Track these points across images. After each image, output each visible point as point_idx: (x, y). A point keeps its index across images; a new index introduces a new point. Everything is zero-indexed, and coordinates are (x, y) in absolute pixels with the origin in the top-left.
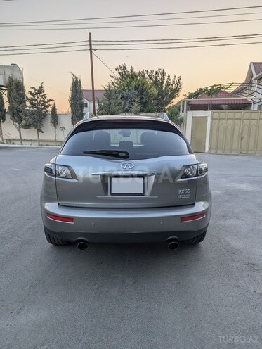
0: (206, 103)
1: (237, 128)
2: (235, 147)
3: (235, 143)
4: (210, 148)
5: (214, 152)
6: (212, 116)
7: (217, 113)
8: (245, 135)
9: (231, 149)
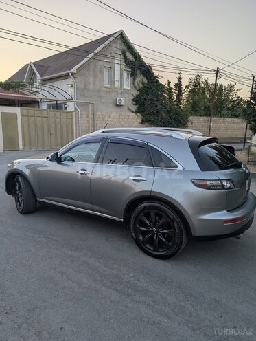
0: (14, 98)
1: (45, 125)
2: (46, 143)
3: (46, 139)
4: (24, 145)
5: (28, 149)
6: (21, 113)
7: (26, 110)
8: (53, 132)
9: (43, 145)
